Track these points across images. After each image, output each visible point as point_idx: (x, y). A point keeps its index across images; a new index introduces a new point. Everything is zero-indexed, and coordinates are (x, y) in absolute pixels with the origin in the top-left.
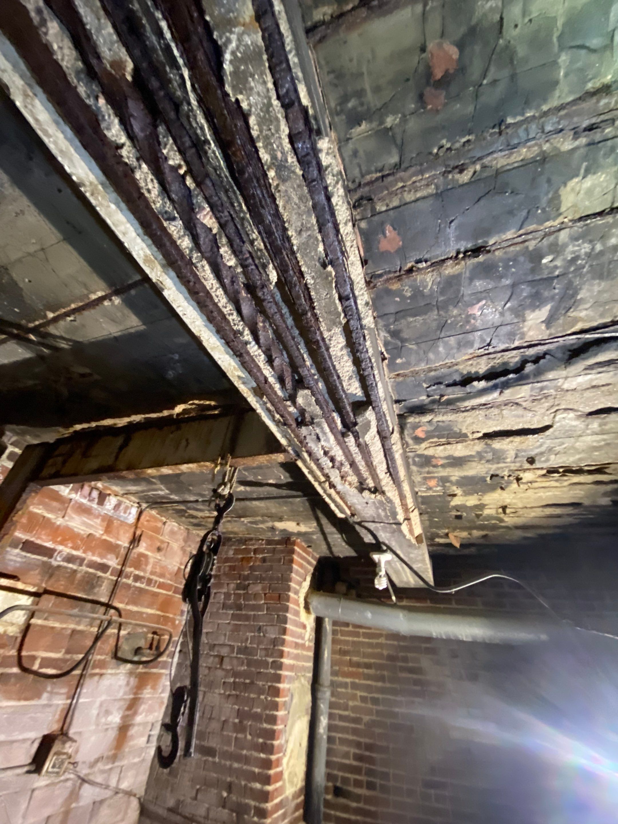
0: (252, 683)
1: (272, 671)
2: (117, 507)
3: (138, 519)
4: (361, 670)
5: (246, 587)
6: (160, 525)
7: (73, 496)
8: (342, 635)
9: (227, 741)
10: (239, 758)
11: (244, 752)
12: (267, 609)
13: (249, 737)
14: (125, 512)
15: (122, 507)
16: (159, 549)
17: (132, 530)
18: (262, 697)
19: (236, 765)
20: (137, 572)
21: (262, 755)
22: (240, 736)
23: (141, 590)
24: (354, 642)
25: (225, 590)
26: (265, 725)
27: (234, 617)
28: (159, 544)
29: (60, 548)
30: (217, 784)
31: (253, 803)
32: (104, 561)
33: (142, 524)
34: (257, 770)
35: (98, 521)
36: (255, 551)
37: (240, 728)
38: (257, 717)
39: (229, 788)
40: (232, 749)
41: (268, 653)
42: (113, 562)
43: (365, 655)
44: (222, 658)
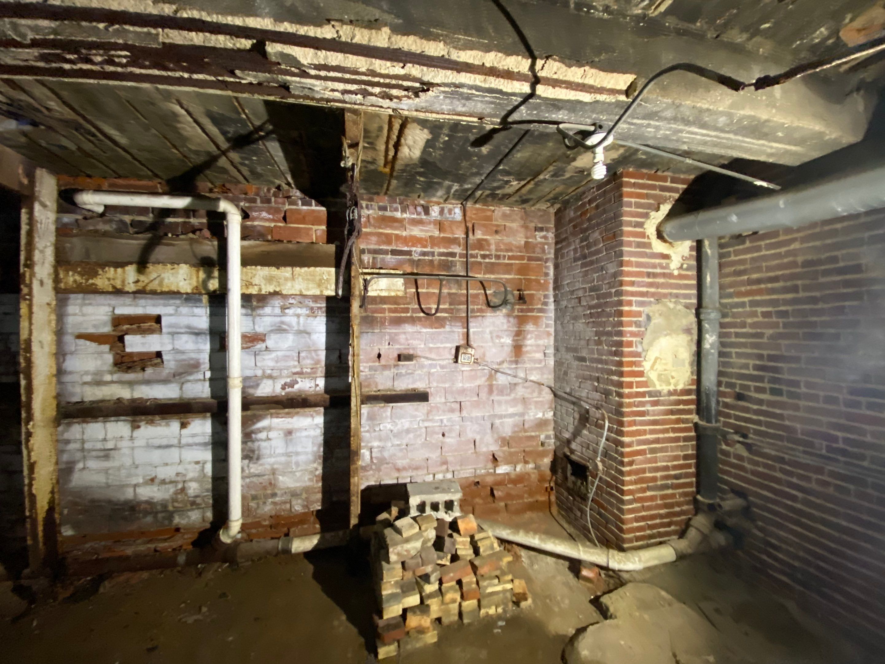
0: (603, 311)
1: (616, 299)
2: (442, 212)
3: (464, 215)
4: (763, 286)
5: (586, 239)
6: (489, 213)
7: (405, 216)
8: (736, 256)
9: (592, 352)
10: (600, 361)
11: (604, 357)
12: (606, 250)
13: (606, 348)
14: (450, 214)
15: (446, 211)
16: (497, 232)
17: (463, 225)
18: (611, 319)
19: (600, 366)
20: (482, 253)
21: (618, 359)
22: (600, 347)
23: (492, 264)
24: (752, 259)
25: (573, 247)
26: (615, 338)
27: (583, 265)
28: (495, 228)
29: (414, 249)
30: (591, 378)
31: (614, 389)
32: (450, 250)
33: (471, 217)
34: (614, 368)
35: (432, 226)
36: (590, 202)
37: (599, 343)
38: (609, 334)
39: (598, 379)
40: (596, 356)
41: (611, 286)
42: (457, 250)
43: (769, 269)
44: (579, 299)
